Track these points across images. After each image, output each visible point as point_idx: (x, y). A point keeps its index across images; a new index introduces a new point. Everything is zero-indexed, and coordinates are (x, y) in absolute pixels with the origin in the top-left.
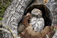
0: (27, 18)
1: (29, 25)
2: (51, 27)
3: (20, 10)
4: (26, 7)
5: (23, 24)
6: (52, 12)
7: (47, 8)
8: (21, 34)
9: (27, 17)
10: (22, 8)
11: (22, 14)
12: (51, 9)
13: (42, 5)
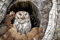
0: (10, 18)
1: (12, 26)
2: (40, 29)
3: (1, 7)
4: (9, 4)
5: (6, 25)
6: (41, 10)
7: (35, 6)
8: (2, 37)
9: (10, 16)
10: (4, 5)
11: (5, 13)
12: (39, 7)
13: (29, 2)
